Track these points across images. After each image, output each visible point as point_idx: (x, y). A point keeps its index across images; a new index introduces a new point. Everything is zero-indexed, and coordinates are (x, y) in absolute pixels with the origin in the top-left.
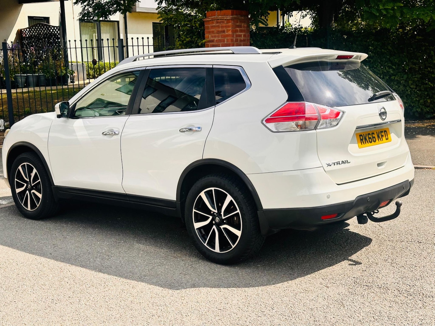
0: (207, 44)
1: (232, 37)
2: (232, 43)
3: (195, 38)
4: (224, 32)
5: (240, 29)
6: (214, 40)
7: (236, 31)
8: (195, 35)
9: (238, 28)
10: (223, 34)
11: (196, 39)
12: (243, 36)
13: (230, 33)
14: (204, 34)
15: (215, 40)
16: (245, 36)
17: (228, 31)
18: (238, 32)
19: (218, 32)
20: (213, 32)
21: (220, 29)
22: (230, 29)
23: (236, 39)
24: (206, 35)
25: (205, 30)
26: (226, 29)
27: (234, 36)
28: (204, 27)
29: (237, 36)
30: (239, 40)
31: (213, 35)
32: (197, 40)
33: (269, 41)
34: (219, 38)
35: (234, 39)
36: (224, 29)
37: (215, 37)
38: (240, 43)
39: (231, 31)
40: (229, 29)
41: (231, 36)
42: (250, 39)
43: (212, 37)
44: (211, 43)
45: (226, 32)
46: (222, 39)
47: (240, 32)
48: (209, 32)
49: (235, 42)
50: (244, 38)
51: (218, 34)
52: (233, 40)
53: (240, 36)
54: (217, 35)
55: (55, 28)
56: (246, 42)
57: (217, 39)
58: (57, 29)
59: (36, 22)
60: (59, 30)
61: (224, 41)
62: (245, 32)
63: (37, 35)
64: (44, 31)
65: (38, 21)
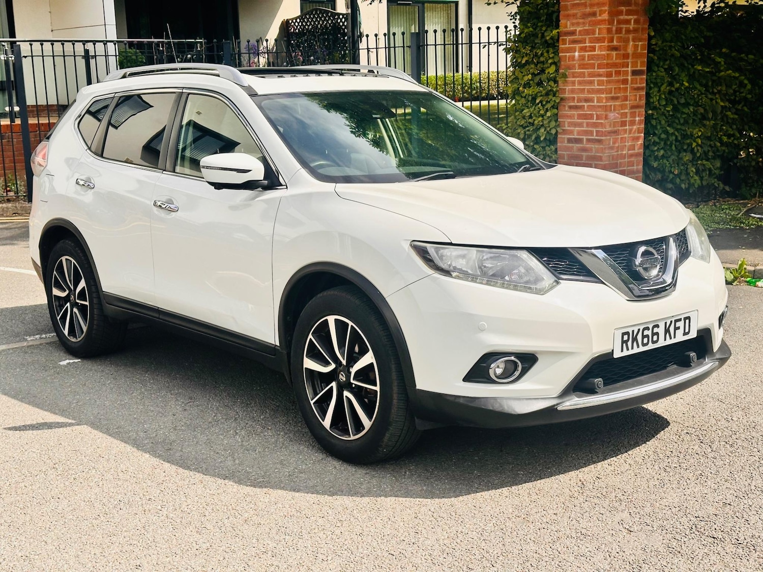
0: (563, 39)
1: (609, 25)
2: (609, 35)
3: (542, 26)
4: (594, 14)
5: (627, 8)
6: (576, 30)
7: (621, 13)
8: (542, 22)
9: (623, 8)
10: (594, 19)
11: (544, 29)
12: (634, 23)
13: (605, 16)
14: (558, 20)
15: (578, 30)
16: (636, 22)
17: (601, 13)
18: (622, 15)
19: (585, 16)
20: (574, 15)
21: (588, 10)
22: (606, 8)
23: (617, 28)
24: (562, 22)
25: (560, 12)
26: (598, 10)
27: (614, 22)
28: (559, 7)
29: (619, 22)
30: (624, 29)
31: (575, 21)
32: (545, 31)
33: (691, 31)
34: (585, 26)
35: (614, 29)
36: (595, 9)
37: (578, 24)
38: (627, 36)
39: (607, 12)
40: (603, 8)
41: (607, 22)
42: (649, 28)
43: (573, 24)
44: (569, 37)
45: (598, 15)
46: (591, 28)
47: (626, 15)
48: (568, 16)
49: (616, 34)
50: (635, 26)
51: (583, 18)
52: (612, 31)
53: (628, 22)
54: (581, 21)
55: (341, 17)
56: (640, 35)
57: (582, 29)
58: (343, 17)
59: (311, 7)
60: (346, 19)
61: (593, 32)
62: (637, 15)
63: (311, 29)
64: (323, 23)
65: (314, 4)
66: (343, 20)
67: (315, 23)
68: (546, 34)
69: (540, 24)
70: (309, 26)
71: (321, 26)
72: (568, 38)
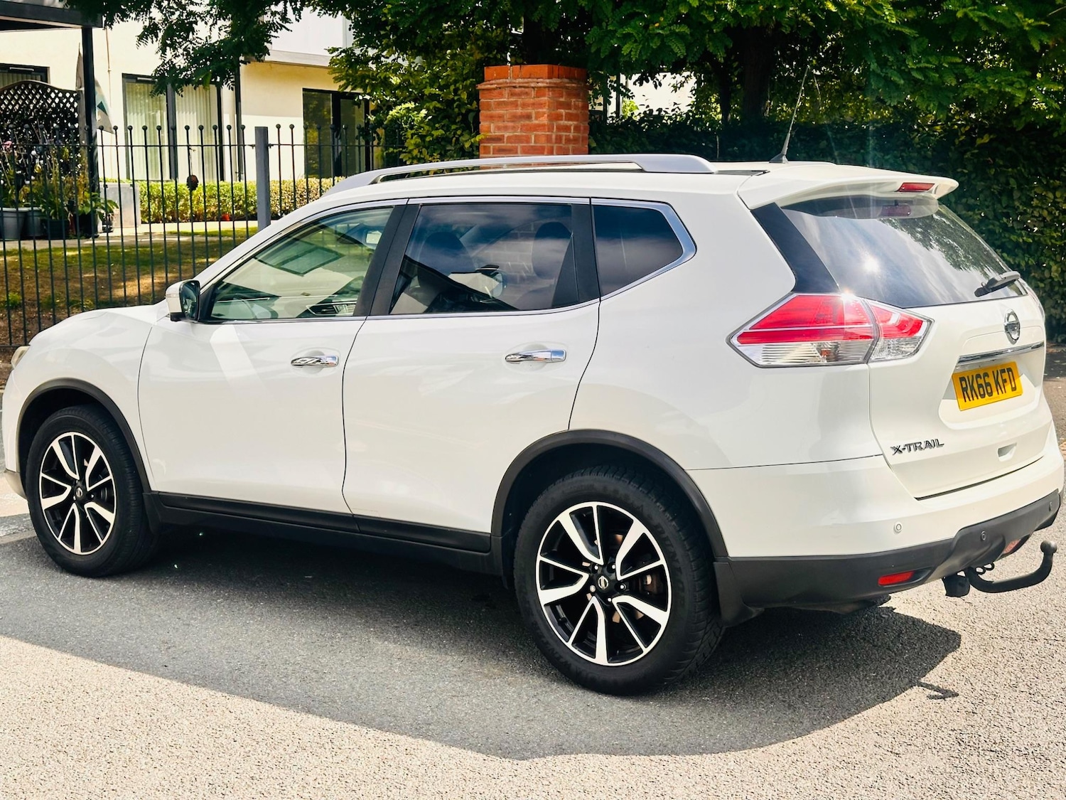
0: (484, 146)
1: (548, 131)
2: (549, 145)
3: (457, 129)
4: (528, 117)
5: (567, 111)
6: (503, 136)
7: (559, 117)
8: (455, 123)
9: (563, 111)
10: (527, 122)
11: (459, 132)
12: (574, 129)
13: (544, 120)
14: (477, 122)
15: (506, 136)
16: (577, 128)
17: (538, 116)
18: (562, 120)
19: (515, 118)
20: (501, 117)
21: (519, 111)
22: (545, 110)
23: (557, 136)
24: (484, 124)
25: (479, 111)
26: (533, 112)
27: (553, 129)
28: (478, 104)
29: (560, 128)
30: (564, 138)
31: (501, 124)
32: (462, 135)
34: (515, 132)
35: (554, 137)
36: (529, 111)
37: (506, 128)
38: (566, 146)
39: (546, 115)
40: (541, 110)
41: (546, 128)
42: (589, 138)
43: (499, 128)
44: (494, 145)
45: (533, 119)
46: (524, 134)
47: (566, 120)
48: (491, 118)
49: (556, 143)
50: (576, 134)
51: (513, 121)
52: (551, 139)
53: (567, 129)
54: (511, 124)
55: (68, 95)
56: (581, 145)
57: (511, 134)
58: (71, 96)
59: (16, 79)
60: (77, 99)
61: (528, 140)
62: (577, 121)
63: (18, 110)
64: (38, 102)
65: (20, 75)
66: (72, 100)
67: (24, 102)
68: (462, 139)
69: (453, 127)
70: (14, 106)
71: (35, 107)
72: (492, 145)
